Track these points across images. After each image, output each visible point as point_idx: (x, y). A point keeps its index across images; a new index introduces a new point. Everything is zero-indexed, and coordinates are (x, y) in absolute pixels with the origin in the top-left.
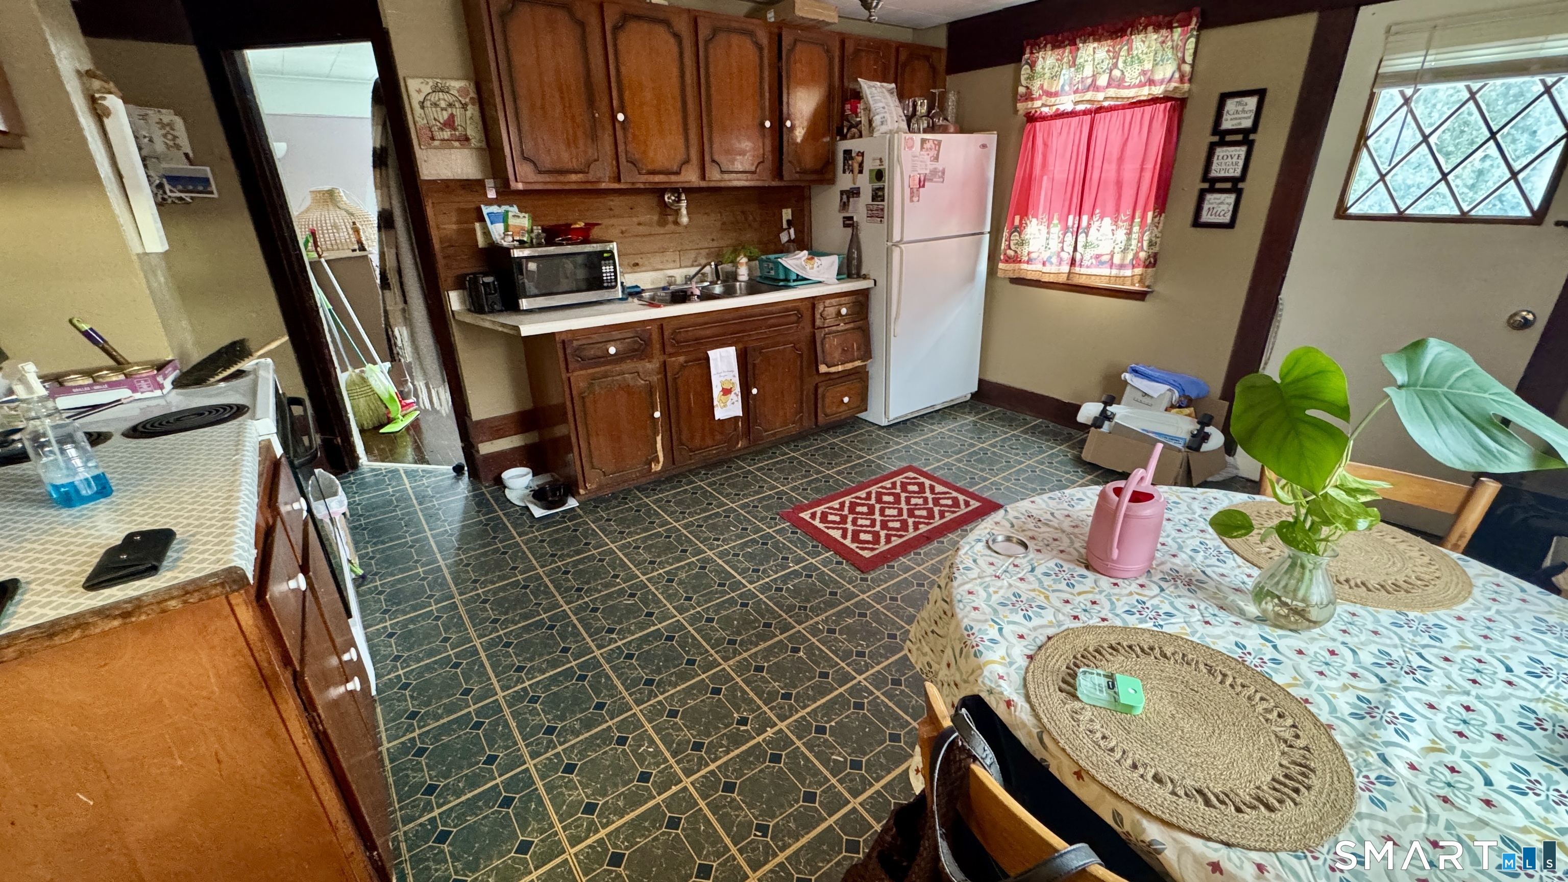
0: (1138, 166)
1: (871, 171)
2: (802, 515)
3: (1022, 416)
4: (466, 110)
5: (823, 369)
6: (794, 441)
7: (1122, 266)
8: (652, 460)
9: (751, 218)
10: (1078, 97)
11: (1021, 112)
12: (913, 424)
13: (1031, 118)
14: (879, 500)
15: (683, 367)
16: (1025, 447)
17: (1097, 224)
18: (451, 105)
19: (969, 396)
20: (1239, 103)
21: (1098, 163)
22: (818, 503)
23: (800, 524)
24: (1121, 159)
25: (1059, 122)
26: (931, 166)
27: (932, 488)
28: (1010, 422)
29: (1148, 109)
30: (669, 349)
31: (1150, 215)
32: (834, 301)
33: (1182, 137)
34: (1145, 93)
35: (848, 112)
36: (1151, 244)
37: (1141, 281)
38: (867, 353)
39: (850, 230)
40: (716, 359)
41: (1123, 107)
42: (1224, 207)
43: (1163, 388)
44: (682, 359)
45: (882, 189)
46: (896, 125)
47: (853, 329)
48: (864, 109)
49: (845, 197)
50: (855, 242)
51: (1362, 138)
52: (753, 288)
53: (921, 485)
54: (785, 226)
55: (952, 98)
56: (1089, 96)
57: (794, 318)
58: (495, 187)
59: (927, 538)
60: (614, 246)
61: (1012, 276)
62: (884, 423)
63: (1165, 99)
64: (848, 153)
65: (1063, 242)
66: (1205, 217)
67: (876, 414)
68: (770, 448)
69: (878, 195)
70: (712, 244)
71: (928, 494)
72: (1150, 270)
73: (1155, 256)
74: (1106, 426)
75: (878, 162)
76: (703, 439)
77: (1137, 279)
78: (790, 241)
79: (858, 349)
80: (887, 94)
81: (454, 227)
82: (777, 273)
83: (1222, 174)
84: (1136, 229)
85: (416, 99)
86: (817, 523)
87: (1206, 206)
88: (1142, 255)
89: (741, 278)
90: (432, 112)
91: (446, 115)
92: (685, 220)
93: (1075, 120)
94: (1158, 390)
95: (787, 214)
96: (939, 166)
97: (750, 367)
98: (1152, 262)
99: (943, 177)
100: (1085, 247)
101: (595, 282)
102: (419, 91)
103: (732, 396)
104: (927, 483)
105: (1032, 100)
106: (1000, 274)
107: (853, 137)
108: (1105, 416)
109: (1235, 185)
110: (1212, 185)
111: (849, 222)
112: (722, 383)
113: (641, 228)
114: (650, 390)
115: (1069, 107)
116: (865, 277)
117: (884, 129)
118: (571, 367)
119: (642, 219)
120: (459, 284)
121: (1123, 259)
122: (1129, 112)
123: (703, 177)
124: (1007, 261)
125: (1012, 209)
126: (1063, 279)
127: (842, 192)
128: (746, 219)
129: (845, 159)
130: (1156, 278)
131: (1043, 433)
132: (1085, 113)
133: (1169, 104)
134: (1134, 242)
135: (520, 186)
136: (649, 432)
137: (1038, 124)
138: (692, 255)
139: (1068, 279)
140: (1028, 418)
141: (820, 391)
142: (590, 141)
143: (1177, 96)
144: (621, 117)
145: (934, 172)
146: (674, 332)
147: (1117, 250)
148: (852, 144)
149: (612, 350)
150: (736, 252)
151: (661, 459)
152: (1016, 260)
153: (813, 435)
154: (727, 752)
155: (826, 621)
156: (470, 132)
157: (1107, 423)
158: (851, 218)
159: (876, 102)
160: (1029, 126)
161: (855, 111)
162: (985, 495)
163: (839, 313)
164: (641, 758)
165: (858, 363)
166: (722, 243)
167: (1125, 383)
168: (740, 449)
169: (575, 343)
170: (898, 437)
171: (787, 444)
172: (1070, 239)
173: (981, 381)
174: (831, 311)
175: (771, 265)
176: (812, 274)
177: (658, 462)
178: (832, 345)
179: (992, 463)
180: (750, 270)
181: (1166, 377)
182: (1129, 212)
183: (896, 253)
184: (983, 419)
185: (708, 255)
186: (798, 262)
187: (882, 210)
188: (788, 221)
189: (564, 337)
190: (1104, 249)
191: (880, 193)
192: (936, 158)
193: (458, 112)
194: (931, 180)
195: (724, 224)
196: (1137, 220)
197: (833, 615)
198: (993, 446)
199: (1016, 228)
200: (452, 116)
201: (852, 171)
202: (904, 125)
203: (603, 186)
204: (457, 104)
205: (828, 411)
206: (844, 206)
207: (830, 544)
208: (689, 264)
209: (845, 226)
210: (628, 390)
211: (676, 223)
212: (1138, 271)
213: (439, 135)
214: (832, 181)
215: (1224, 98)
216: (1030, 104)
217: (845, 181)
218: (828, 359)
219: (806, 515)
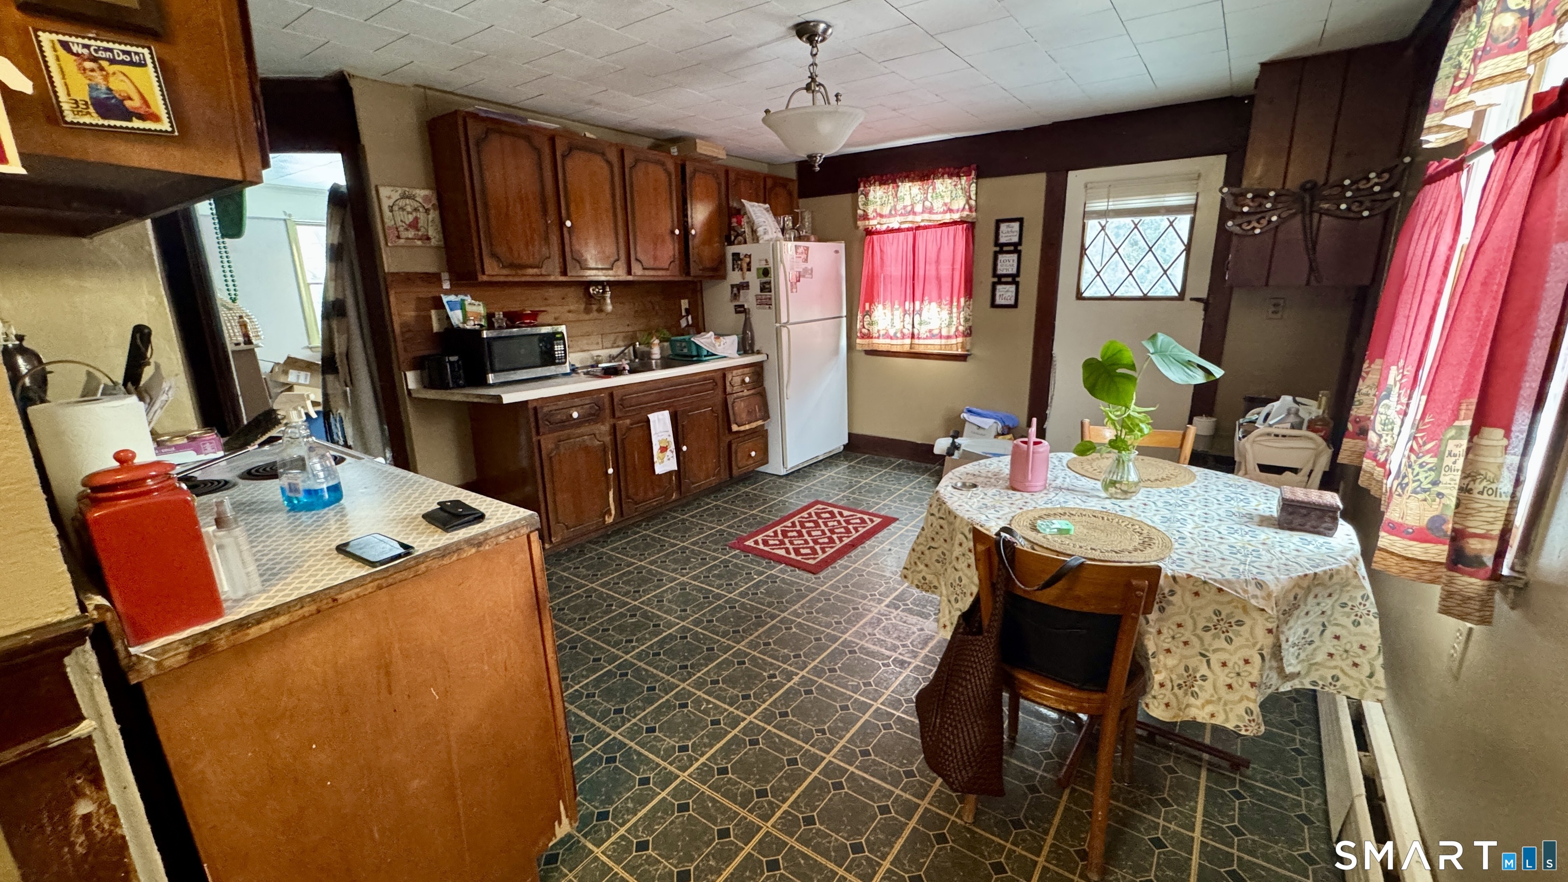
0: (951, 267)
1: (758, 269)
2: (747, 543)
3: (887, 459)
4: (428, 214)
5: (735, 428)
6: (713, 493)
7: (948, 337)
8: (606, 513)
9: (657, 308)
10: (902, 219)
11: (861, 228)
12: (804, 471)
13: (869, 232)
14: (803, 526)
15: (629, 429)
16: (899, 479)
17: (927, 307)
18: (416, 210)
19: (842, 448)
20: (1008, 226)
21: (922, 265)
22: (757, 533)
23: (747, 550)
24: (938, 262)
25: (891, 235)
26: (804, 265)
27: (841, 514)
28: (880, 464)
29: (952, 228)
30: (618, 414)
31: (962, 300)
32: (740, 371)
33: (976, 246)
34: (947, 218)
35: (734, 224)
36: (966, 320)
37: (963, 347)
38: (766, 416)
39: (743, 315)
40: (654, 421)
41: (935, 227)
42: (1009, 294)
43: (992, 421)
44: (628, 421)
45: (769, 283)
46: (775, 235)
47: (753, 394)
48: (747, 223)
49: (735, 290)
50: (747, 325)
51: (1083, 250)
52: (666, 363)
53: (831, 513)
54: (684, 313)
55: (807, 216)
56: (910, 218)
57: (711, 386)
58: (450, 280)
59: (853, 545)
60: (563, 328)
61: (867, 348)
62: (783, 472)
63: (962, 222)
64: (736, 256)
65: (904, 321)
66: (999, 301)
67: (775, 467)
68: (695, 500)
69: (765, 287)
70: (627, 329)
71: (839, 518)
72: (968, 339)
73: (970, 328)
74: (957, 455)
75: (764, 262)
76: (646, 493)
77: (960, 345)
78: (688, 325)
79: (760, 410)
80: (764, 212)
81: (413, 313)
82: (690, 350)
83: (1005, 272)
84: (955, 310)
85: (386, 204)
86: (761, 546)
87: (998, 294)
88: (961, 328)
89: (655, 357)
90: (399, 215)
91: (411, 218)
92: (609, 308)
93: (902, 235)
94: (988, 423)
95: (685, 304)
96: (809, 265)
97: (680, 427)
98: (969, 333)
99: (811, 274)
100: (920, 324)
101: (549, 359)
102: (389, 197)
103: (668, 453)
104: (836, 511)
105: (868, 219)
106: (858, 348)
107: (739, 243)
108: (954, 447)
109: (1013, 279)
110: (1000, 279)
111: (740, 309)
112: (660, 442)
113: (570, 315)
114: (604, 448)
115: (896, 226)
116: (759, 352)
117: (766, 237)
118: (541, 430)
119: (572, 308)
120: (417, 364)
121: (949, 331)
122: (939, 230)
123: (629, 272)
124: (862, 337)
125: (862, 298)
126: (906, 349)
127: (733, 286)
128: (654, 308)
129: (733, 260)
130: (972, 344)
131: (907, 468)
132: (908, 229)
133: (965, 225)
134: (955, 319)
135: (485, 278)
136: (604, 486)
137: (875, 237)
138: (612, 337)
139: (911, 348)
140: (893, 460)
141: (734, 446)
142: (543, 242)
143: (969, 220)
144: (568, 224)
145: (805, 270)
146: (622, 400)
147: (943, 325)
148: (741, 249)
149: (575, 415)
150: (650, 335)
151: (613, 512)
152: (869, 336)
153: (728, 486)
154: (771, 696)
155: (802, 607)
156: (431, 233)
157: (956, 453)
158: (743, 306)
159: (758, 217)
160: (868, 237)
161: (739, 223)
162: (883, 513)
163: (743, 381)
164: (706, 712)
165: (760, 423)
166: (636, 328)
167: (965, 421)
168: (674, 501)
169: (546, 410)
170: (798, 482)
171: (708, 496)
172: (908, 319)
173: (850, 435)
174: (737, 380)
175: (684, 344)
176: (719, 351)
177: (611, 515)
178: (740, 408)
179: (878, 492)
180: (662, 349)
181: (991, 414)
182: (948, 298)
183: (784, 331)
184: (858, 463)
185: (625, 338)
186: (709, 340)
187: (770, 299)
188: (686, 310)
189: (535, 404)
190: (934, 326)
191: (767, 286)
192: (806, 260)
193: (421, 215)
194: (804, 276)
195: (636, 312)
196: (955, 304)
197: (807, 602)
198: (873, 480)
199: (868, 312)
200: (416, 219)
201: (741, 269)
202: (780, 235)
203: (552, 278)
204: (421, 209)
205: (740, 465)
206: (735, 297)
207: (780, 560)
208: (610, 345)
209: (737, 312)
210: (587, 449)
211: (600, 310)
212: (960, 340)
213: (404, 234)
214: (724, 277)
215: (998, 222)
216: (867, 222)
217: (735, 277)
218: (738, 420)
219: (750, 543)
